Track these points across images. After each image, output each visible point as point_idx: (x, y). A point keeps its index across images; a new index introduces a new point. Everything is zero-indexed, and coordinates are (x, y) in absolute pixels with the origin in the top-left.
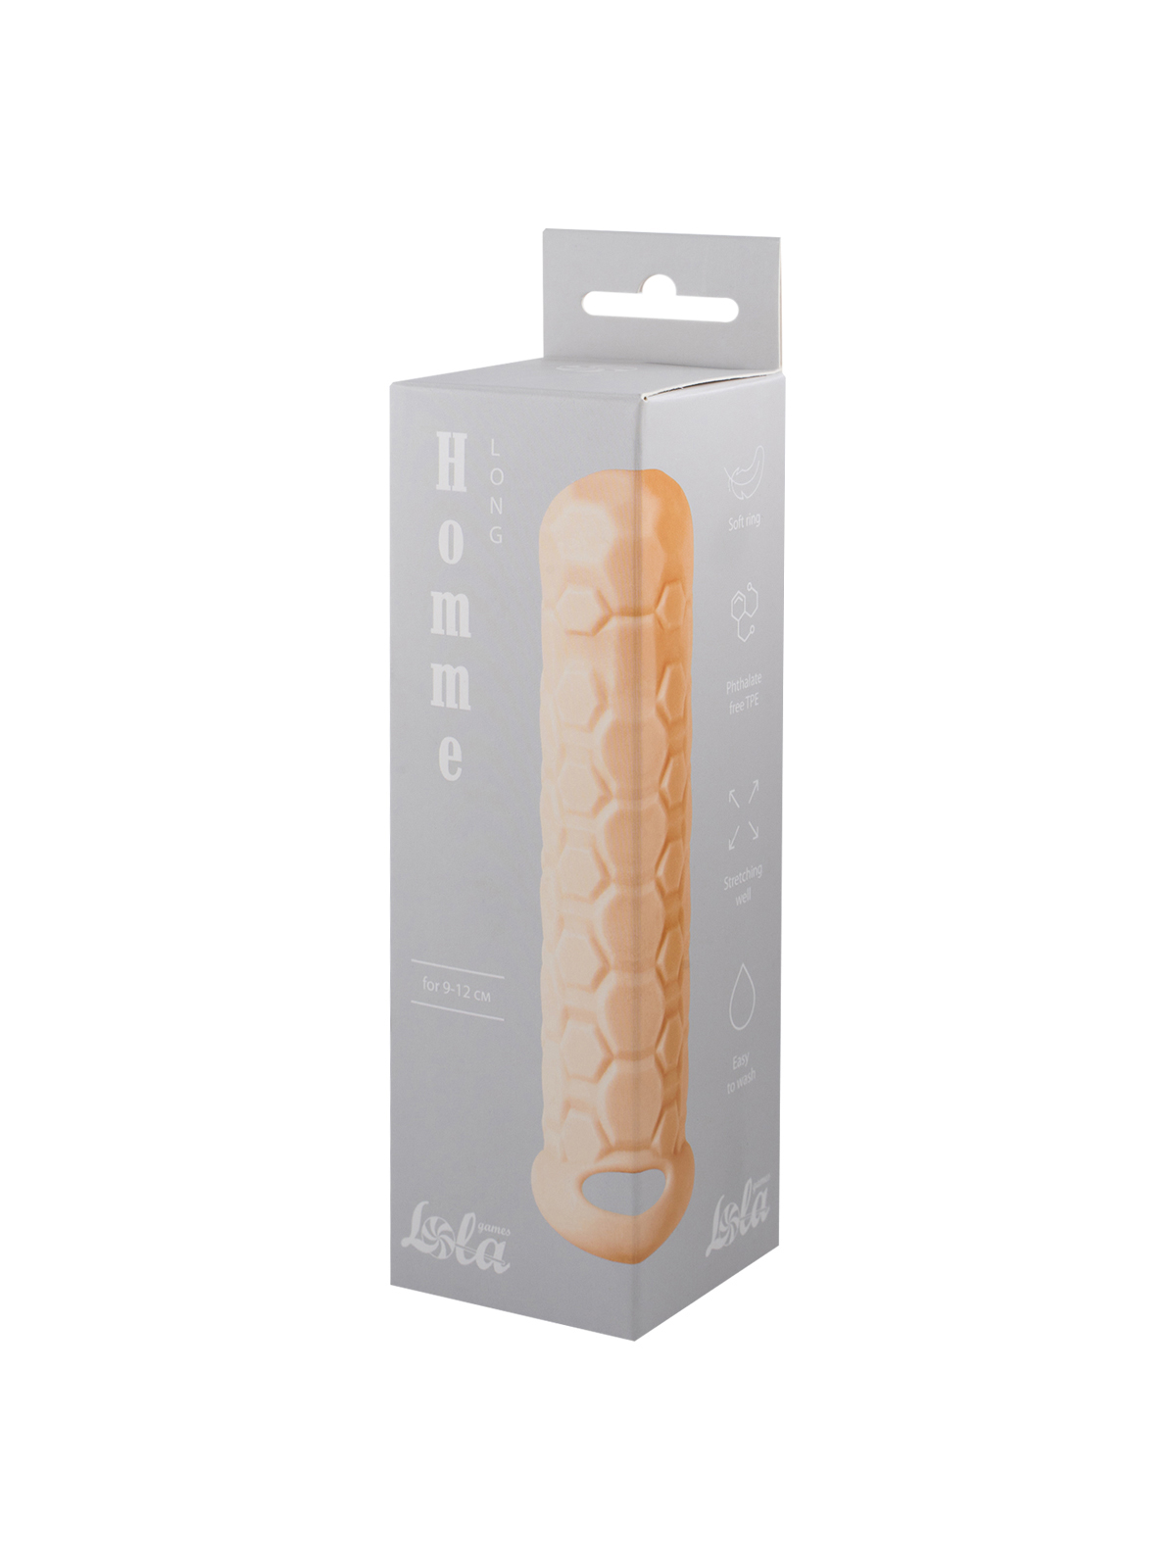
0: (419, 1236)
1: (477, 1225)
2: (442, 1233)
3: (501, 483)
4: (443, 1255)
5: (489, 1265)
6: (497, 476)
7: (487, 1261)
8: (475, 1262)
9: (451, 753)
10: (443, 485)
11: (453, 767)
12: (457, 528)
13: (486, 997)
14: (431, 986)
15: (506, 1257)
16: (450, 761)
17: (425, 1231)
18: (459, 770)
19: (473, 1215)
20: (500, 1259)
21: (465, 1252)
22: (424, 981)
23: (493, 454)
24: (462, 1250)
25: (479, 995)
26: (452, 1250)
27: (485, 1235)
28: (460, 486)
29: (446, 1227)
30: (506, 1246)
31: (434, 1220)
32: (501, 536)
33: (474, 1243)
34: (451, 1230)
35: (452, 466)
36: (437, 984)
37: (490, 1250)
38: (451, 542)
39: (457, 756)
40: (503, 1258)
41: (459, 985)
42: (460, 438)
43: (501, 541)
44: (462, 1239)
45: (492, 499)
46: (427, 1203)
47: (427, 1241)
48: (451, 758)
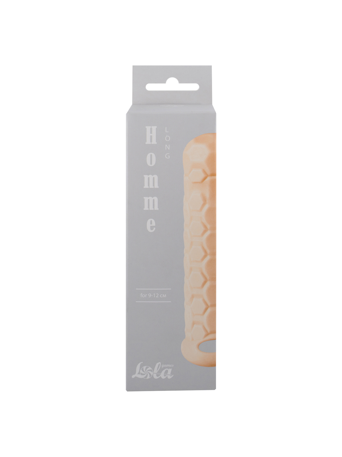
0: (139, 373)
1: (161, 366)
2: (149, 370)
3: (169, 140)
4: (148, 377)
5: (166, 376)
6: (168, 138)
7: (165, 376)
8: (161, 377)
9: (151, 223)
10: (148, 142)
11: (152, 228)
12: (153, 155)
13: (165, 296)
14: (144, 296)
15: (172, 373)
16: (151, 226)
17: (141, 371)
18: (154, 228)
19: (160, 363)
20: (170, 374)
21: (157, 375)
22: (141, 295)
23: (166, 132)
24: (156, 374)
25: (162, 296)
26: (152, 375)
27: (164, 368)
28: (154, 142)
29: (150, 368)
30: (172, 370)
31: (145, 368)
32: (169, 156)
33: (160, 371)
34: (151, 369)
35: (151, 137)
36: (146, 295)
37: (167, 372)
38: (151, 159)
39: (154, 224)
40: (171, 374)
41: (154, 294)
42: (154, 128)
43: (169, 158)
44: (156, 371)
45: (166, 145)
46: (142, 362)
47: (142, 374)
48: (151, 225)
